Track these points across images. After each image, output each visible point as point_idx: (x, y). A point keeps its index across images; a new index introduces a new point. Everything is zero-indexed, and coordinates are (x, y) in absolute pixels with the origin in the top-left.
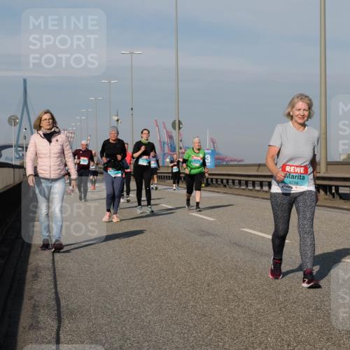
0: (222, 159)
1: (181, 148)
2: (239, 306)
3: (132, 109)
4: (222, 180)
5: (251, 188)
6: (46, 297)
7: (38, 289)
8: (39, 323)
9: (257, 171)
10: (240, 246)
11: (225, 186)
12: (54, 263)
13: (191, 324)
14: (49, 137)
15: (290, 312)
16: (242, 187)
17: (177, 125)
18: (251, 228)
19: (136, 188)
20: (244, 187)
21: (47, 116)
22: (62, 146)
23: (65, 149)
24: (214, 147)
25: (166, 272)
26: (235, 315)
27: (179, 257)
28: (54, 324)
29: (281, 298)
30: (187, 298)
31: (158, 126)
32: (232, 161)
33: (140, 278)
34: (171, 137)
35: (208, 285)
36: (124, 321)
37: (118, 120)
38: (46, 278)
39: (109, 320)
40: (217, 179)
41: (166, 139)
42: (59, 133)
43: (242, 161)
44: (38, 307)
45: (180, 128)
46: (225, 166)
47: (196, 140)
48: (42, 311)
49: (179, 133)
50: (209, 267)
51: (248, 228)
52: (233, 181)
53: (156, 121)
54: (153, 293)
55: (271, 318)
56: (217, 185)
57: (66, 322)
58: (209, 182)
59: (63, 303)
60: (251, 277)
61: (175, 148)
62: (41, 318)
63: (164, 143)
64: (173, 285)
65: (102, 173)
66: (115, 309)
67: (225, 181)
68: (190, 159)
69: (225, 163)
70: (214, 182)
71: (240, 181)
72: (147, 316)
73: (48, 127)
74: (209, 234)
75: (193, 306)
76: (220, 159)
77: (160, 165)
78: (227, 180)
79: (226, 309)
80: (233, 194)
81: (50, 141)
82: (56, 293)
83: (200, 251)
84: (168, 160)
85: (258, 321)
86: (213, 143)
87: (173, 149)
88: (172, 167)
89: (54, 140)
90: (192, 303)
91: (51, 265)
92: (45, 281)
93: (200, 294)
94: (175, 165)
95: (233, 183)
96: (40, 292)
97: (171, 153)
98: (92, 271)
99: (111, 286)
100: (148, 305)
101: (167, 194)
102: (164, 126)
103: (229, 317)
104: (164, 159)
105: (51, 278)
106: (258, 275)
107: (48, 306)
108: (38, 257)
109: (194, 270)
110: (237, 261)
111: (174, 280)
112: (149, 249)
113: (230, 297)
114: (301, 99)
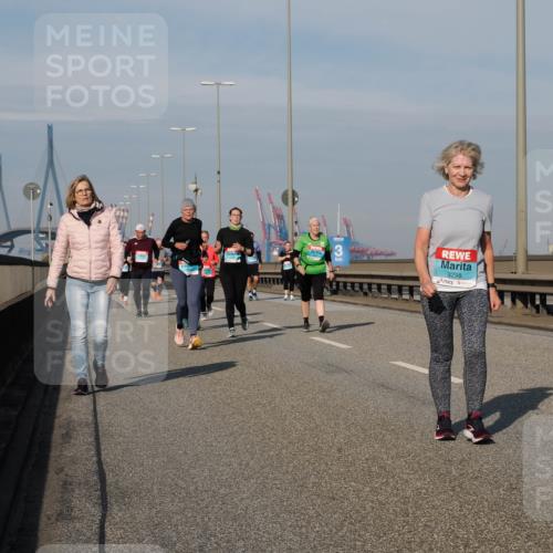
0: (363, 252)
1: (296, 235)
2: (387, 483)
3: (219, 173)
4: (361, 285)
5: (406, 297)
6: (84, 470)
7: (70, 456)
8: (72, 509)
10: (387, 388)
11: (366, 294)
12: (95, 416)
13: (312, 512)
14: (86, 217)
16: (393, 296)
17: (290, 197)
18: (408, 361)
19: (223, 297)
20: (396, 296)
21: (82, 186)
24: (348, 231)
25: (272, 429)
26: (381, 498)
27: (293, 407)
28: (96, 512)
29: (454, 473)
30: (306, 471)
31: (259, 200)
32: (377, 254)
33: (231, 439)
34: (280, 217)
35: (339, 450)
36: (207, 507)
37: (196, 190)
38: (83, 439)
39: (182, 505)
40: (353, 284)
41: (272, 220)
42: (102, 210)
43: (391, 254)
44: (71, 484)
45: (294, 203)
46: (364, 262)
47: (313, 221)
48: (77, 491)
49: (293, 210)
50: (341, 421)
51: (403, 361)
52: (379, 286)
53: (257, 191)
54: (252, 463)
56: (354, 293)
57: (115, 508)
58: (341, 288)
59: (110, 478)
60: (407, 439)
61: (286, 235)
62: (76, 502)
63: (270, 226)
64: (284, 451)
66: (192, 488)
67: (365, 287)
68: (305, 250)
69: (365, 258)
70: (349, 288)
71: (390, 286)
72: (242, 499)
73: (85, 202)
74: (339, 370)
75: (314, 483)
76: (358, 252)
77: (264, 260)
78: (370, 285)
79: (367, 489)
80: (378, 307)
81: (89, 224)
82: (100, 462)
83: (327, 397)
84: (276, 253)
86: (347, 226)
87: (283, 236)
88: (283, 262)
89: (94, 221)
90: (313, 479)
91: (91, 418)
92: (81, 444)
93: (327, 464)
94: (287, 260)
95: (379, 289)
96: (74, 461)
97: (280, 242)
98: (156, 429)
99: (185, 453)
100: (244, 482)
101: (270, 306)
102: (270, 199)
103: (372, 502)
104: (269, 251)
105: (91, 439)
106: (417, 435)
107: (87, 483)
108: (71, 406)
109: (317, 427)
110: (385, 413)
111: (285, 442)
112: (245, 393)
113: (373, 469)
114: (462, 149)
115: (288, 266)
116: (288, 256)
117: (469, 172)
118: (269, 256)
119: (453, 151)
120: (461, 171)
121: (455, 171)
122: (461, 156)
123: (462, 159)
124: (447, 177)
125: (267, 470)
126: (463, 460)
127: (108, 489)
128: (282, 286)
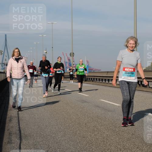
0: (92, 70)
1: (74, 65)
2: (99, 133)
3: (52, 48)
4: (91, 78)
5: (104, 82)
6: (15, 130)
7: (11, 126)
8: (12, 141)
9: (107, 74)
10: (99, 107)
11: (93, 81)
12: (18, 115)
13: (78, 141)
15: (121, 136)
16: (100, 82)
17: (72, 54)
18: (104, 99)
20: (101, 82)
21: (17, 50)
22: (23, 64)
23: (24, 66)
24: (88, 64)
25: (67, 118)
26: (97, 137)
27: (73, 112)
28: (18, 141)
29: (117, 130)
30: (76, 130)
31: (64, 55)
32: (96, 70)
33: (56, 121)
34: (69, 60)
35: (86, 124)
36: (49, 140)
37: (46, 53)
38: (15, 121)
39: (42, 139)
40: (89, 78)
41: (67, 61)
42: (22, 58)
43: (100, 70)
44: (11, 134)
45: (73, 56)
46: (92, 72)
47: (81, 60)
48: (13, 136)
49: (73, 58)
50: (86, 116)
51: (103, 99)
52: (96, 79)
53: (63, 53)
54: (61, 128)
55: (112, 138)
56: (89, 81)
57: (24, 140)
58: (86, 79)
59: (22, 132)
60: (104, 121)
61: (71, 65)
62: (13, 139)
63: (66, 62)
64: (70, 124)
65: (40, 76)
66: (45, 134)
67: (93, 79)
68: (79, 68)
69: (93, 71)
70: (88, 79)
71: (99, 79)
72: (59, 138)
73: (17, 55)
74: (86, 102)
75: (79, 133)
76: (91, 69)
78: (94, 79)
79: (93, 135)
80: (96, 85)
81: (18, 62)
82: (19, 128)
83: (82, 109)
84: (68, 70)
85: (107, 139)
86: (88, 62)
87: (70, 65)
88: (70, 72)
90: (78, 132)
91: (17, 115)
92: (14, 122)
93: (82, 128)
94: (71, 71)
95: (97, 80)
96: (12, 127)
97: (69, 67)
98: (35, 118)
99: (43, 125)
100: (59, 133)
101: (68, 85)
102: (66, 55)
103: (95, 138)
104: (66, 69)
105: (17, 121)
106: (107, 120)
107: (16, 133)
108: (11, 112)
109: (80, 117)
110: (98, 114)
111: (71, 122)
112: (60, 108)
113: (95, 129)
114: (132, 39)
115: (71, 73)
116: (72, 70)
117: (134, 45)
118: (66, 70)
119: (129, 39)
120: (132, 45)
121: (130, 45)
122: (131, 41)
123: (132, 42)
124: (127, 47)
125: (65, 129)
126: (120, 127)
127: (22, 135)
128: (70, 79)
